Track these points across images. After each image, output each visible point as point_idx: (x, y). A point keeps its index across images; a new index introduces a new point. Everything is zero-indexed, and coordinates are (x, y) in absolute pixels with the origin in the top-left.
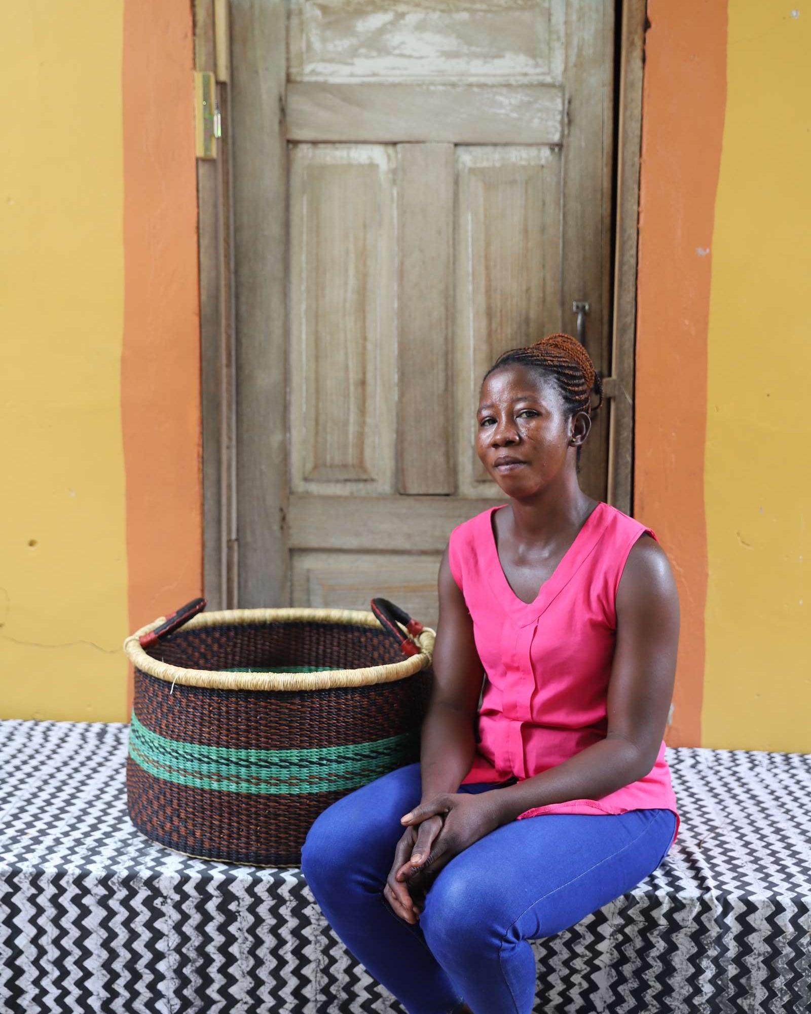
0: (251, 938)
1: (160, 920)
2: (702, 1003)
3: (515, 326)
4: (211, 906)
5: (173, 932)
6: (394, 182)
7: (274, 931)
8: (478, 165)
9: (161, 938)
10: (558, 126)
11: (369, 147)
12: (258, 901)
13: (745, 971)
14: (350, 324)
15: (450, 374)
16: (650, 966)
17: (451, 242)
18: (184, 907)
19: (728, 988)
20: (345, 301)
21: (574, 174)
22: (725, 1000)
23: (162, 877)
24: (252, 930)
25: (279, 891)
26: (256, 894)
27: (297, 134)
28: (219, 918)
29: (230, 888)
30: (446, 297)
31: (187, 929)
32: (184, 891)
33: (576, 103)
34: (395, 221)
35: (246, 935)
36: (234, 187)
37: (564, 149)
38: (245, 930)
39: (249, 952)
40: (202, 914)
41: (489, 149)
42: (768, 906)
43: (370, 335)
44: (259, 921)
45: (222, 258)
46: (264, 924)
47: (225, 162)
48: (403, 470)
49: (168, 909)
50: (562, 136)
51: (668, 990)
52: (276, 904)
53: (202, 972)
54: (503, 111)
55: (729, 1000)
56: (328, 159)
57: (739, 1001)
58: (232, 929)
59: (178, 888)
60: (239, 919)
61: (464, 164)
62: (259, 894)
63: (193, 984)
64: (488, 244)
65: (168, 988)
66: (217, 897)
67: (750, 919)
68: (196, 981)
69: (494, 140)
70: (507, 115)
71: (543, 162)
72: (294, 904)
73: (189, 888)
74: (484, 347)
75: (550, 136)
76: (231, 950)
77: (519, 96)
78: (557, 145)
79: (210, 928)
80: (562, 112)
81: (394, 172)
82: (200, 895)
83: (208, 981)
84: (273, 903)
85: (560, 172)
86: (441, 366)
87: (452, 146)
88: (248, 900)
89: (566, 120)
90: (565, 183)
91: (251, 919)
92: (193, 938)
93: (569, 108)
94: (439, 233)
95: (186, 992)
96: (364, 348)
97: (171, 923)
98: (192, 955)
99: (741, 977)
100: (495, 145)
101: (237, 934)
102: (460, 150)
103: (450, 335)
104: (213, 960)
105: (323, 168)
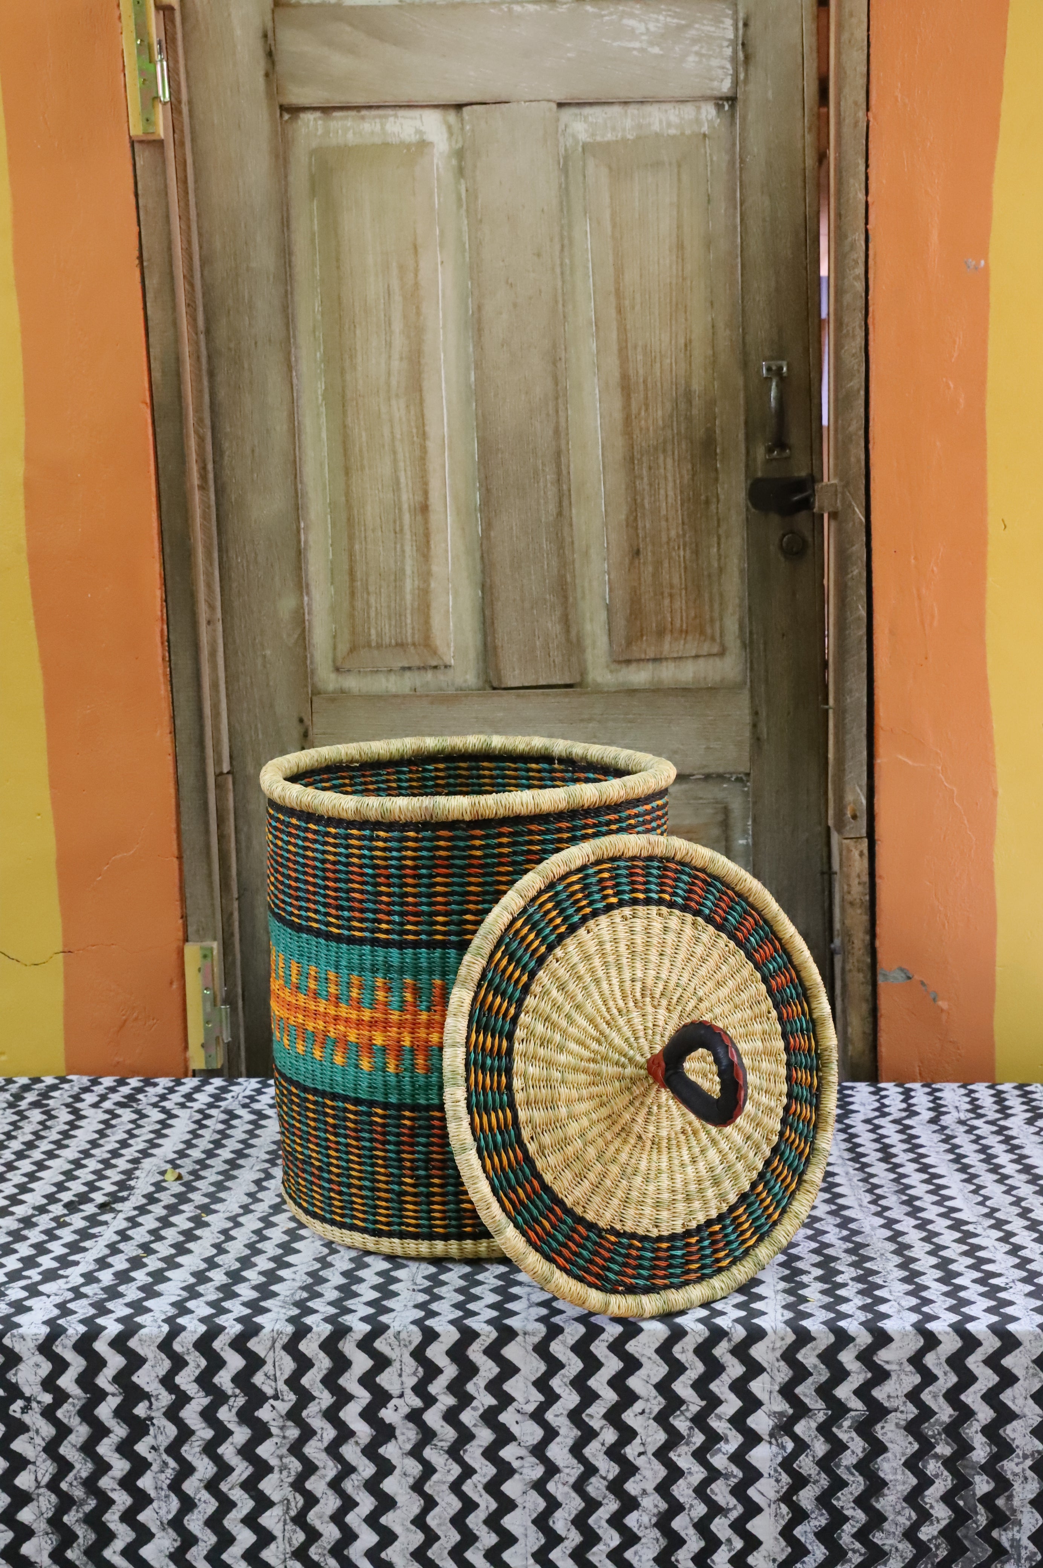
0: (172, 1463)
1: (22, 1437)
2: (934, 1538)
3: (668, 406)
4: (105, 1411)
5: (44, 1456)
6: (461, 171)
7: (210, 1449)
8: (599, 139)
9: (24, 1468)
10: (729, 66)
11: (416, 113)
12: (183, 1399)
13: (1003, 1485)
14: (399, 409)
15: (565, 487)
16: (844, 1484)
17: (558, 270)
18: (60, 1414)
19: (977, 1513)
20: (389, 374)
21: (757, 148)
22: (971, 1533)
23: (21, 1366)
24: (174, 1450)
25: (216, 1380)
26: (178, 1387)
27: (297, 95)
28: (120, 1431)
29: (134, 1378)
30: (554, 363)
31: (67, 1450)
32: (59, 1388)
33: (756, 26)
34: (466, 238)
35: (165, 1457)
36: (196, 189)
37: (739, 106)
38: (162, 1449)
39: (170, 1487)
40: (90, 1424)
41: (616, 110)
42: (1034, 1375)
43: (432, 430)
44: (185, 1433)
45: (183, 309)
46: (193, 1438)
47: (179, 144)
48: (495, 648)
49: (34, 1419)
50: (736, 83)
51: (877, 1520)
52: (212, 1402)
53: (94, 1520)
54: (637, 45)
55: (979, 1534)
56: (350, 135)
57: (995, 1534)
58: (142, 1448)
59: (49, 1384)
60: (152, 1430)
61: (574, 136)
62: (183, 1387)
63: (81, 1540)
64: (619, 271)
65: (40, 1550)
66: (113, 1395)
67: (1006, 1397)
68: (85, 1535)
69: (623, 94)
70: (642, 50)
71: (705, 129)
72: (241, 1401)
73: (67, 1381)
74: (619, 442)
75: (716, 84)
76: (140, 1483)
77: (661, 18)
78: (727, 99)
79: (105, 1448)
80: (734, 43)
81: (460, 154)
82: (86, 1392)
83: (106, 1536)
84: (206, 1401)
85: (734, 144)
86: (550, 477)
87: (554, 106)
88: (166, 1399)
89: (741, 55)
90: (742, 161)
91: (172, 1431)
92: (78, 1466)
93: (745, 35)
94: (539, 255)
95: (70, 1554)
96: (424, 449)
97: (38, 1440)
98: (78, 1493)
99: (998, 1496)
100: (626, 103)
101: (150, 1457)
102: (567, 114)
103: (563, 423)
104: (113, 1502)
105: (345, 151)
